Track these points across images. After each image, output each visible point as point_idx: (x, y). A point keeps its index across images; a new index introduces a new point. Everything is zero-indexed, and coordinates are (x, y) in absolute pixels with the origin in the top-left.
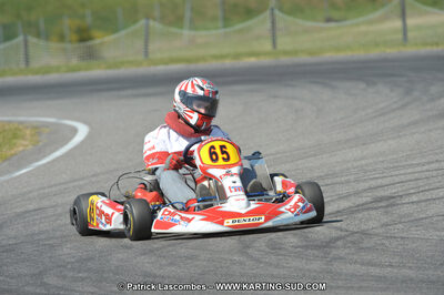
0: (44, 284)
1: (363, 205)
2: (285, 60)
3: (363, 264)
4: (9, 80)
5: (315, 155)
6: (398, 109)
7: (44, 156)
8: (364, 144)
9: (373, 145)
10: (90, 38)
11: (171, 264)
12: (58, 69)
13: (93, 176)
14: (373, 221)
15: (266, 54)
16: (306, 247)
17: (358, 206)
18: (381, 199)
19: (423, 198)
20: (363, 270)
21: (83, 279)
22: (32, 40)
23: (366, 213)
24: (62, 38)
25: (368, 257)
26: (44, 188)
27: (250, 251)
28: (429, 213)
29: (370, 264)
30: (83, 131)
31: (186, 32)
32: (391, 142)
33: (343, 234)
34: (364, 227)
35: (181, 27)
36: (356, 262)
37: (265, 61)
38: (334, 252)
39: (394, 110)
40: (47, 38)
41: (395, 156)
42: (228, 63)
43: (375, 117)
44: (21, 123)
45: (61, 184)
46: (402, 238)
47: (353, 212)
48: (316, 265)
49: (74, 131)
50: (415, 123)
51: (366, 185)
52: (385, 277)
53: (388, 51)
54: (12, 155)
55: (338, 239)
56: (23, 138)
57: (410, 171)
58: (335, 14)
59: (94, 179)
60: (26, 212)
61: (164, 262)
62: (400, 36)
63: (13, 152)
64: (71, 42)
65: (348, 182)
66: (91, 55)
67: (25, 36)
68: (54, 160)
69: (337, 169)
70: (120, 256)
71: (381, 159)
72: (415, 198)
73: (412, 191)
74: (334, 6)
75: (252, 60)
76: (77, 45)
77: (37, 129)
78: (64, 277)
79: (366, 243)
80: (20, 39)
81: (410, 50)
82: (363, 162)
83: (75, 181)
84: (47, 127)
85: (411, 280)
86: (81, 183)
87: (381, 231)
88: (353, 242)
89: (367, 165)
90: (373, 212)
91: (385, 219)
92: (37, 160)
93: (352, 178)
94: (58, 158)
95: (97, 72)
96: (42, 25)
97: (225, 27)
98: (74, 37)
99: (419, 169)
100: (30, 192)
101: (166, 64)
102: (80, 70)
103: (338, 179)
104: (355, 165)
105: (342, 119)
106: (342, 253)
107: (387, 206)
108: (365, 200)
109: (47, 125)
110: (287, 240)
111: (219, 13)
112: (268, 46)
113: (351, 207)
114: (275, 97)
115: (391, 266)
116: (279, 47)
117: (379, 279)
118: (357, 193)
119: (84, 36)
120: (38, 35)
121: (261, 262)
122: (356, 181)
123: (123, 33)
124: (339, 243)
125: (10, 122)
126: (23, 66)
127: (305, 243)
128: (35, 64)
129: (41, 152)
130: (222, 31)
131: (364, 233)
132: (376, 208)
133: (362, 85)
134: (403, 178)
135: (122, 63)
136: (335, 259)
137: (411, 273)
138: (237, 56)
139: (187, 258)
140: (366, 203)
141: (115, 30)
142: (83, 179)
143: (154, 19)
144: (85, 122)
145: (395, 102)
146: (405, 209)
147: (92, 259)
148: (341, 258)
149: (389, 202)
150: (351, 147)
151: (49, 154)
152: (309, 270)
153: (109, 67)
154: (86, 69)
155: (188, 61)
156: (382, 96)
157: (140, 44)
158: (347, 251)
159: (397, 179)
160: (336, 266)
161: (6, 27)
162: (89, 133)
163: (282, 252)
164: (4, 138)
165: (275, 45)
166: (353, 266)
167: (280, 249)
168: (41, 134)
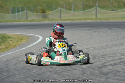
0: (26, 81)
2: (99, 21)
3: (116, 79)
4: (22, 23)
5: (105, 48)
7: (30, 45)
8: (119, 46)
9: (121, 46)
10: (45, 12)
11: (62, 77)
12: (35, 20)
14: (120, 68)
15: (93, 19)
18: (123, 62)
22: (28, 12)
23: (118, 65)
24: (37, 12)
29: (118, 79)
30: (41, 38)
31: (72, 12)
33: (111, 71)
34: (117, 69)
35: (71, 11)
36: (114, 79)
38: (108, 76)
40: (33, 12)
42: (83, 21)
43: (123, 38)
44: (24, 35)
47: (114, 65)
48: (103, 79)
49: (39, 38)
51: (119, 57)
54: (21, 44)
55: (110, 72)
56: (24, 40)
58: (114, 9)
63: (21, 43)
64: (40, 13)
65: (114, 56)
66: (45, 17)
69: (111, 52)
70: (48, 74)
71: (124, 50)
74: (114, 6)
75: (90, 21)
76: (41, 14)
77: (28, 37)
79: (117, 74)
80: (26, 11)
82: (119, 51)
87: (122, 70)
88: (114, 74)
91: (123, 67)
92: (27, 46)
94: (33, 45)
95: (46, 22)
96: (32, 8)
97: (83, 10)
101: (66, 21)
102: (41, 21)
103: (111, 55)
104: (116, 51)
105: (113, 39)
106: (111, 76)
108: (118, 62)
109: (31, 36)
110: (95, 72)
111: (82, 7)
112: (94, 17)
113: (114, 64)
114: (95, 31)
115: (124, 81)
116: (97, 17)
118: (116, 60)
120: (31, 11)
122: (116, 56)
123: (54, 11)
126: (26, 19)
127: (100, 73)
128: (29, 19)
129: (29, 43)
130: (82, 12)
131: (117, 71)
132: (121, 64)
133: (120, 29)
135: (53, 20)
136: (108, 78)
138: (85, 19)
140: (118, 63)
141: (53, 10)
143: (63, 8)
144: (42, 36)
147: (40, 74)
148: (110, 78)
151: (31, 44)
152: (101, 81)
153: (50, 21)
154: (43, 21)
155: (72, 20)
157: (59, 14)
160: (109, 80)
161: (21, 8)
162: (43, 39)
163: (94, 75)
164: (19, 39)
165: (96, 17)
166: (113, 80)
167: (93, 74)
168: (29, 38)
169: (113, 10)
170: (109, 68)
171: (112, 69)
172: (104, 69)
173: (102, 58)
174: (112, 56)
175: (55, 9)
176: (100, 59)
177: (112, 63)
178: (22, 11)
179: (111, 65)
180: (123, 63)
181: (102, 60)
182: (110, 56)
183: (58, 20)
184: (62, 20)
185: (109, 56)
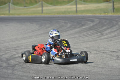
2: (11, 16)
3: (22, 72)
5: (15, 41)
8: (28, 39)
16: (8, 66)
29: (24, 72)
32: (35, 39)
33: (18, 63)
41: (35, 43)
48: (10, 71)
50: (41, 34)
55: (17, 64)
62: (41, 12)
69: (20, 45)
74: (27, 3)
75: (3, 16)
81: (43, 15)
88: (21, 66)
89: (28, 45)
105: (23, 32)
110: (3, 64)
114: (7, 25)
115: (30, 73)
116: (10, 13)
127: (8, 65)
136: (15, 70)
148: (17, 70)
150: (24, 40)
158: (19, 68)
166: (20, 72)
169: (25, 7)
170: (17, 60)
171: (19, 61)
172: (12, 61)
173: (11, 51)
174: (20, 49)
176: (9, 51)
179: (18, 57)
181: (11, 52)
182: (19, 48)
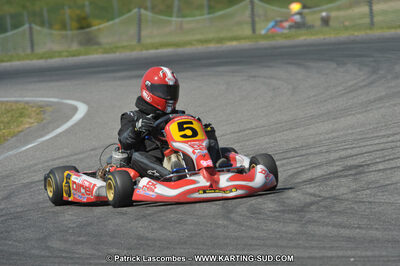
0: (48, 248)
1: (334, 173)
4: (16, 64)
6: (365, 86)
7: (48, 133)
9: (343, 119)
10: (89, 26)
11: (161, 228)
12: (59, 54)
13: (92, 150)
14: (343, 187)
15: (245, 38)
17: (330, 174)
18: (351, 168)
19: (389, 166)
20: (335, 231)
21: (82, 242)
22: (36, 28)
23: (336, 180)
24: (64, 27)
25: (338, 220)
26: (48, 161)
27: (232, 215)
28: (394, 180)
30: (82, 109)
31: (175, 20)
34: (335, 193)
35: (171, 16)
36: (328, 225)
37: (245, 44)
38: (308, 216)
39: (361, 88)
40: (51, 26)
42: (212, 47)
44: (27, 103)
45: (63, 157)
46: (370, 202)
47: (325, 180)
49: (75, 109)
51: (337, 155)
52: (354, 238)
53: (356, 34)
54: (19, 132)
56: (30, 117)
57: (377, 142)
59: (92, 152)
60: (32, 183)
61: (155, 226)
63: (20, 129)
64: (71, 30)
65: (321, 152)
66: (90, 41)
67: (30, 24)
68: (56, 136)
70: (116, 221)
71: (350, 131)
72: (381, 167)
73: (378, 160)
76: (75, 32)
77: (41, 109)
78: (66, 241)
79: (338, 207)
80: (26, 26)
82: (334, 134)
83: (76, 154)
84: (51, 106)
85: (378, 240)
86: (81, 156)
87: (351, 196)
90: (343, 180)
91: (354, 186)
92: (42, 136)
93: (324, 149)
94: (60, 134)
95: (96, 56)
96: (45, 14)
97: (209, 13)
98: (75, 24)
99: (384, 140)
100: (36, 165)
102: (79, 55)
103: (312, 150)
104: (327, 137)
106: (316, 216)
107: (356, 174)
108: (336, 168)
109: (50, 104)
111: (205, 2)
112: (247, 31)
113: (323, 175)
117: (349, 239)
118: (329, 163)
119: (83, 24)
120: (42, 24)
121: (242, 226)
122: (328, 152)
123: (117, 20)
124: (313, 208)
125: (17, 102)
126: (29, 51)
128: (39, 50)
129: (44, 129)
130: (206, 16)
131: (335, 198)
132: (346, 176)
133: (334, 65)
134: (371, 148)
135: (117, 48)
137: (378, 234)
138: (220, 40)
139: (176, 222)
140: (337, 172)
141: (112, 19)
142: (83, 152)
143: (146, 9)
144: (84, 102)
145: (364, 80)
146: (372, 177)
147: (91, 224)
149: (358, 170)
151: (53, 130)
152: (286, 232)
153: (106, 51)
154: (86, 54)
155: (177, 45)
156: (351, 75)
157: (133, 30)
159: (365, 150)
160: (310, 228)
161: (13, 16)
162: (88, 111)
163: (262, 216)
164: (12, 116)
165: (254, 30)
167: (259, 214)
168: (44, 112)
175: (121, 14)
177: (317, 173)
178: (15, 26)
180: (350, 172)
183: (132, 48)
184: (147, 49)
185: (304, 152)
